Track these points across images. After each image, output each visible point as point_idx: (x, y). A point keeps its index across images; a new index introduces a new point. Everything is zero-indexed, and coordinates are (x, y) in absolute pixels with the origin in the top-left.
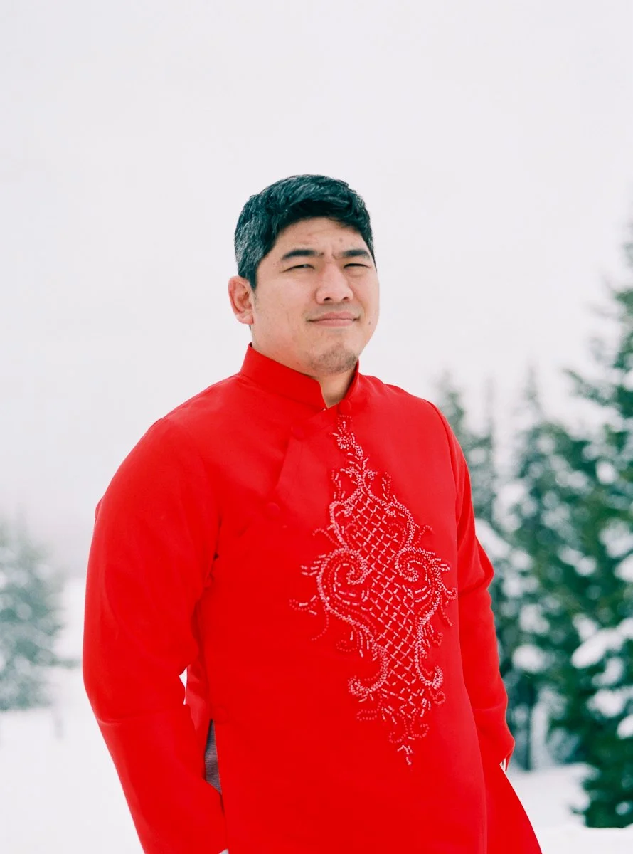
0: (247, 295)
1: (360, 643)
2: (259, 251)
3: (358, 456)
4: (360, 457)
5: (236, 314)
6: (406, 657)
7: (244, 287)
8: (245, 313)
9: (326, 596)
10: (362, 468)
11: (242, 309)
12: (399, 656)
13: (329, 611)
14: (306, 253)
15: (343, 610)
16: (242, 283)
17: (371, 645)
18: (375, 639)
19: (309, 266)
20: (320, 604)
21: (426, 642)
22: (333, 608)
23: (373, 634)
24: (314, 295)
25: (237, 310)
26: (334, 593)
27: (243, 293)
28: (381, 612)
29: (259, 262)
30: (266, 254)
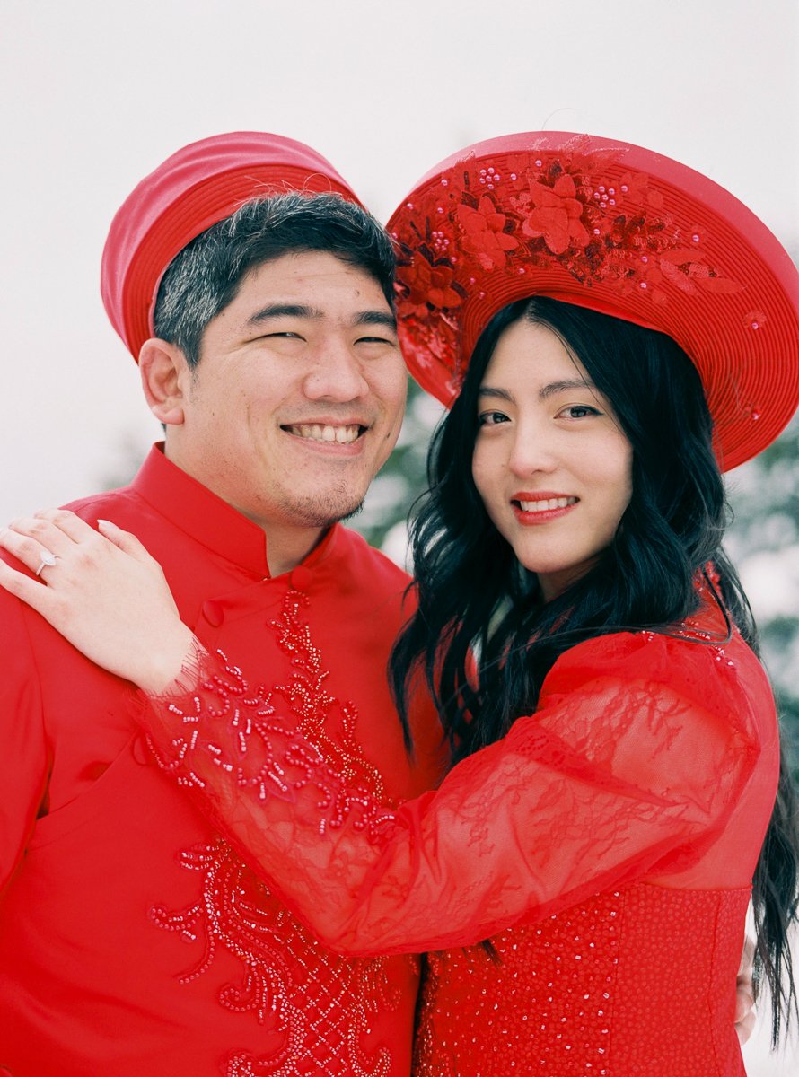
0: (173, 373)
1: (261, 999)
2: (209, 301)
3: (311, 665)
4: (315, 668)
5: (151, 406)
6: (335, 1030)
7: (169, 359)
8: (167, 405)
9: (216, 909)
10: (315, 686)
11: (162, 397)
12: (323, 1027)
13: (216, 936)
14: (293, 311)
15: (241, 936)
16: (166, 352)
17: (279, 1002)
18: (288, 993)
19: (296, 336)
20: (204, 919)
21: (372, 1005)
22: (225, 930)
23: (286, 985)
24: (302, 384)
25: (154, 399)
26: (230, 905)
27: (165, 369)
28: (304, 946)
29: (206, 323)
30: (220, 309)
